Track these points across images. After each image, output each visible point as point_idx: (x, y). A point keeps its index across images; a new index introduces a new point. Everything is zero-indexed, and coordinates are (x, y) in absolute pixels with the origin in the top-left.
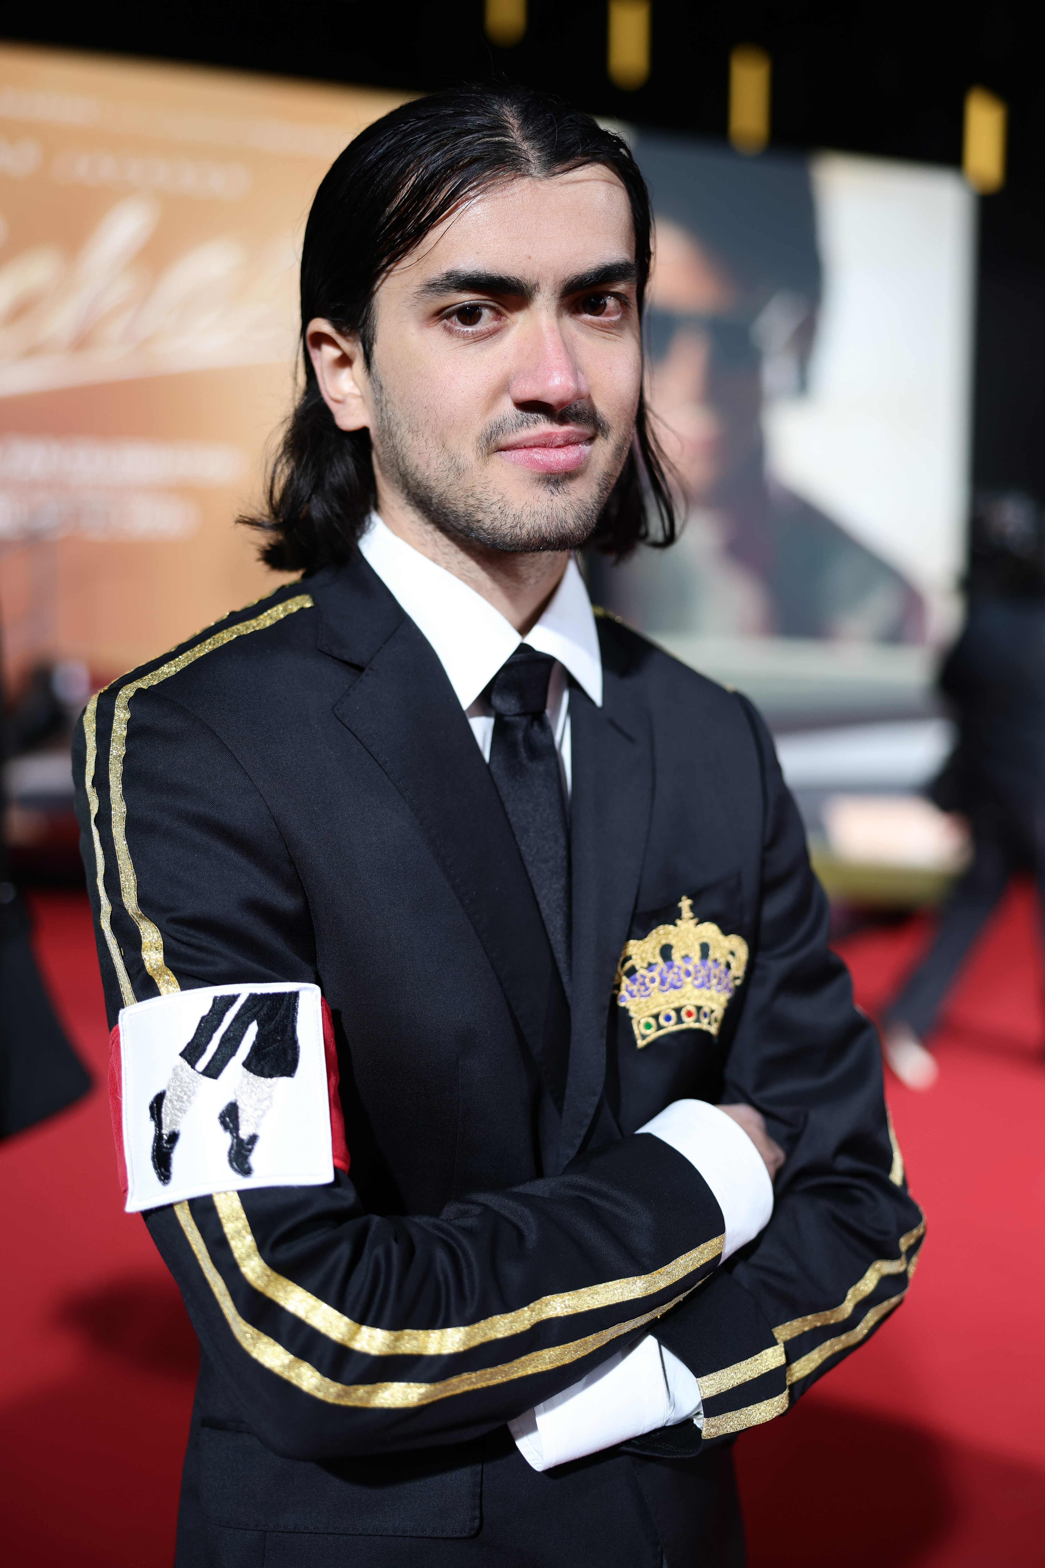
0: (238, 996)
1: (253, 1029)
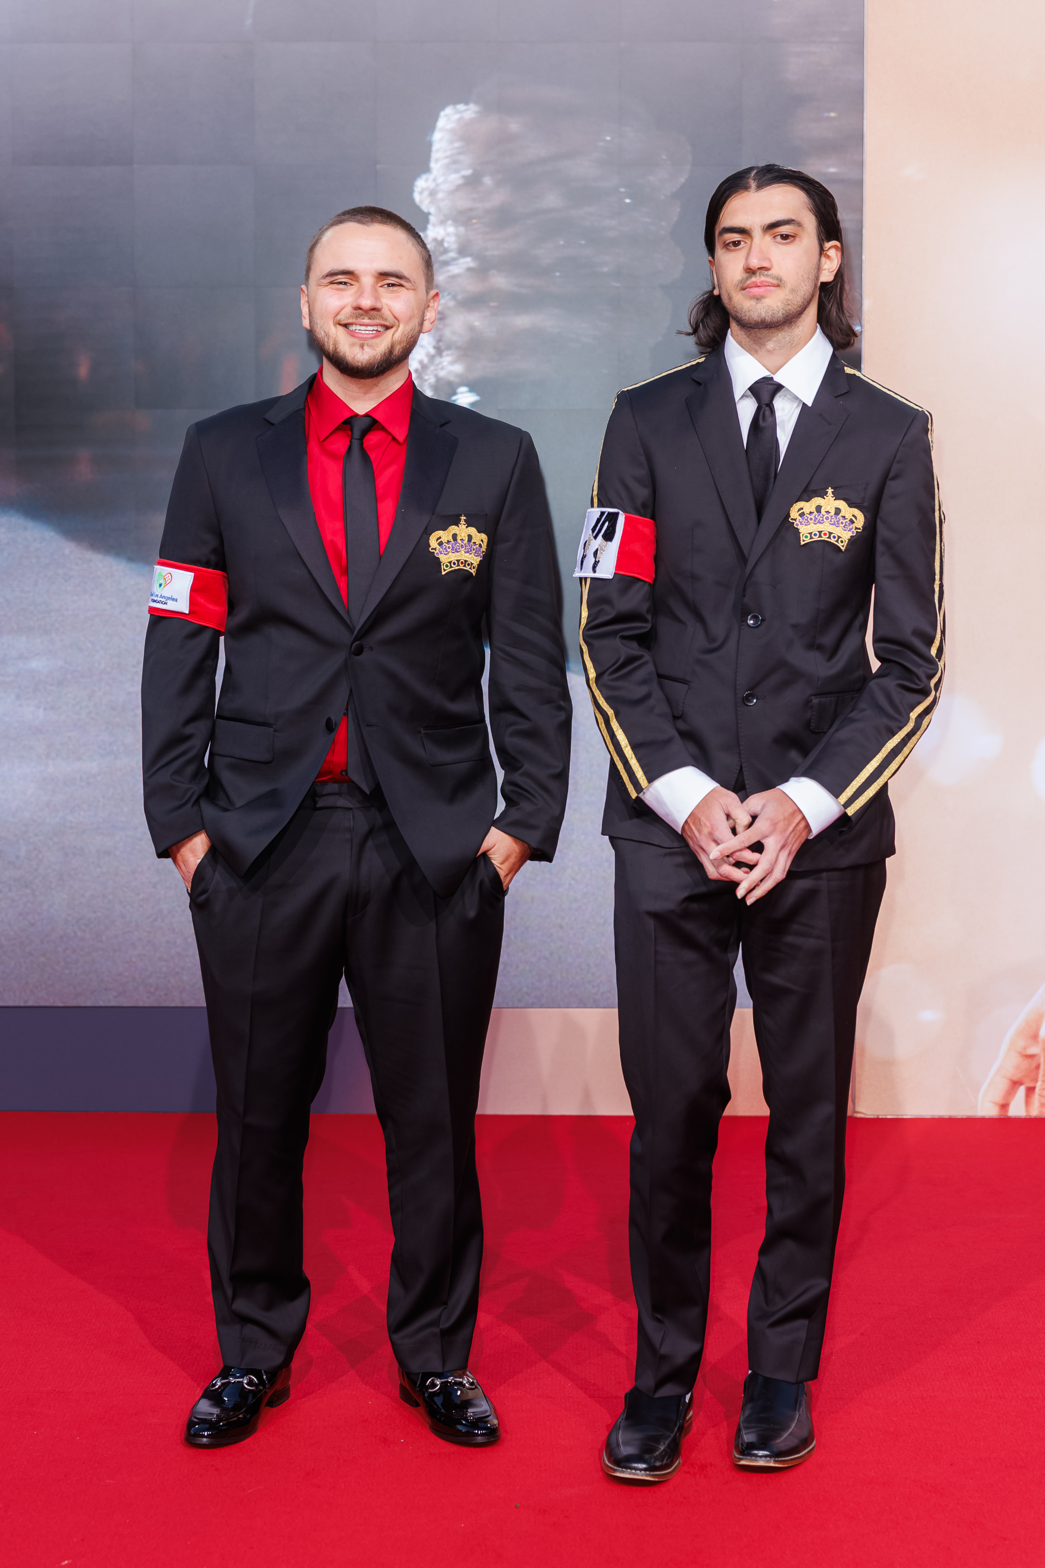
0: (606, 512)
1: (607, 524)
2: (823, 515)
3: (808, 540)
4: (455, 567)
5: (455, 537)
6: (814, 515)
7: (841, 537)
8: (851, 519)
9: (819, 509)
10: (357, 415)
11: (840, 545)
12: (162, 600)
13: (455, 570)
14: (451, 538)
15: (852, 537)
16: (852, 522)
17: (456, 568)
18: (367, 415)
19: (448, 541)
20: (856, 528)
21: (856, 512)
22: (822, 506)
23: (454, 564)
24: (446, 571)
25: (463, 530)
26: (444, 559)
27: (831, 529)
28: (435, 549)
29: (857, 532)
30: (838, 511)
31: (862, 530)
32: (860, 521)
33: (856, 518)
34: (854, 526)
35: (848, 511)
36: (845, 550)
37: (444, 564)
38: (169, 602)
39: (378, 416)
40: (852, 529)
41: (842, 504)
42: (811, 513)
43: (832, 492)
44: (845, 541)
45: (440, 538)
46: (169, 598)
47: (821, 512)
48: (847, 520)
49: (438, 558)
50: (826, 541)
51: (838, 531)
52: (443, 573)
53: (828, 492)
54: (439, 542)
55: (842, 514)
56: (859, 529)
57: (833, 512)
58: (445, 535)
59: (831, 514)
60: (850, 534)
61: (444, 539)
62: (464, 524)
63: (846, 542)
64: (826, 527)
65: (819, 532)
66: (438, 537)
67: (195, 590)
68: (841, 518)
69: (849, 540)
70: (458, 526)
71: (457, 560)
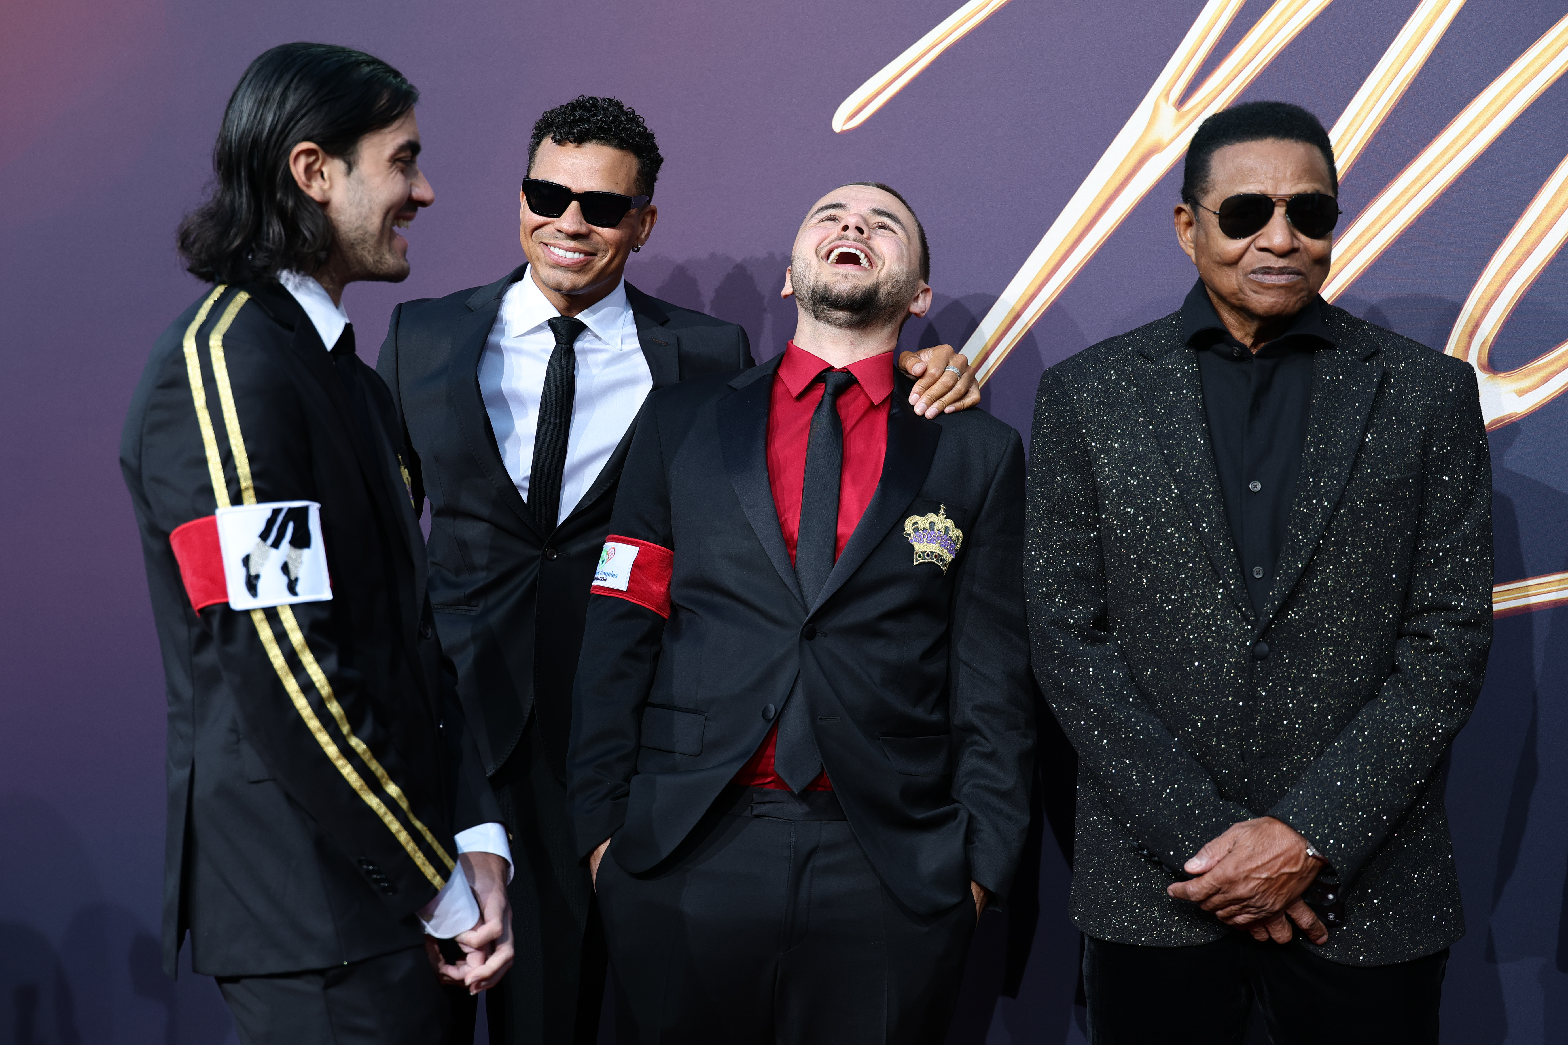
4: (928, 560)
5: (932, 524)
10: (832, 368)
12: (602, 576)
13: (928, 563)
14: (927, 526)
17: (930, 560)
18: (845, 370)
19: (924, 528)
23: (928, 555)
24: (919, 562)
25: (941, 521)
26: (919, 547)
28: (909, 535)
37: (917, 553)
38: (609, 578)
39: (857, 374)
45: (916, 523)
46: (608, 574)
49: (912, 546)
52: (915, 563)
54: (915, 528)
58: (921, 521)
61: (921, 526)
62: (943, 515)
66: (914, 521)
67: (637, 566)
70: (937, 515)
71: (931, 552)
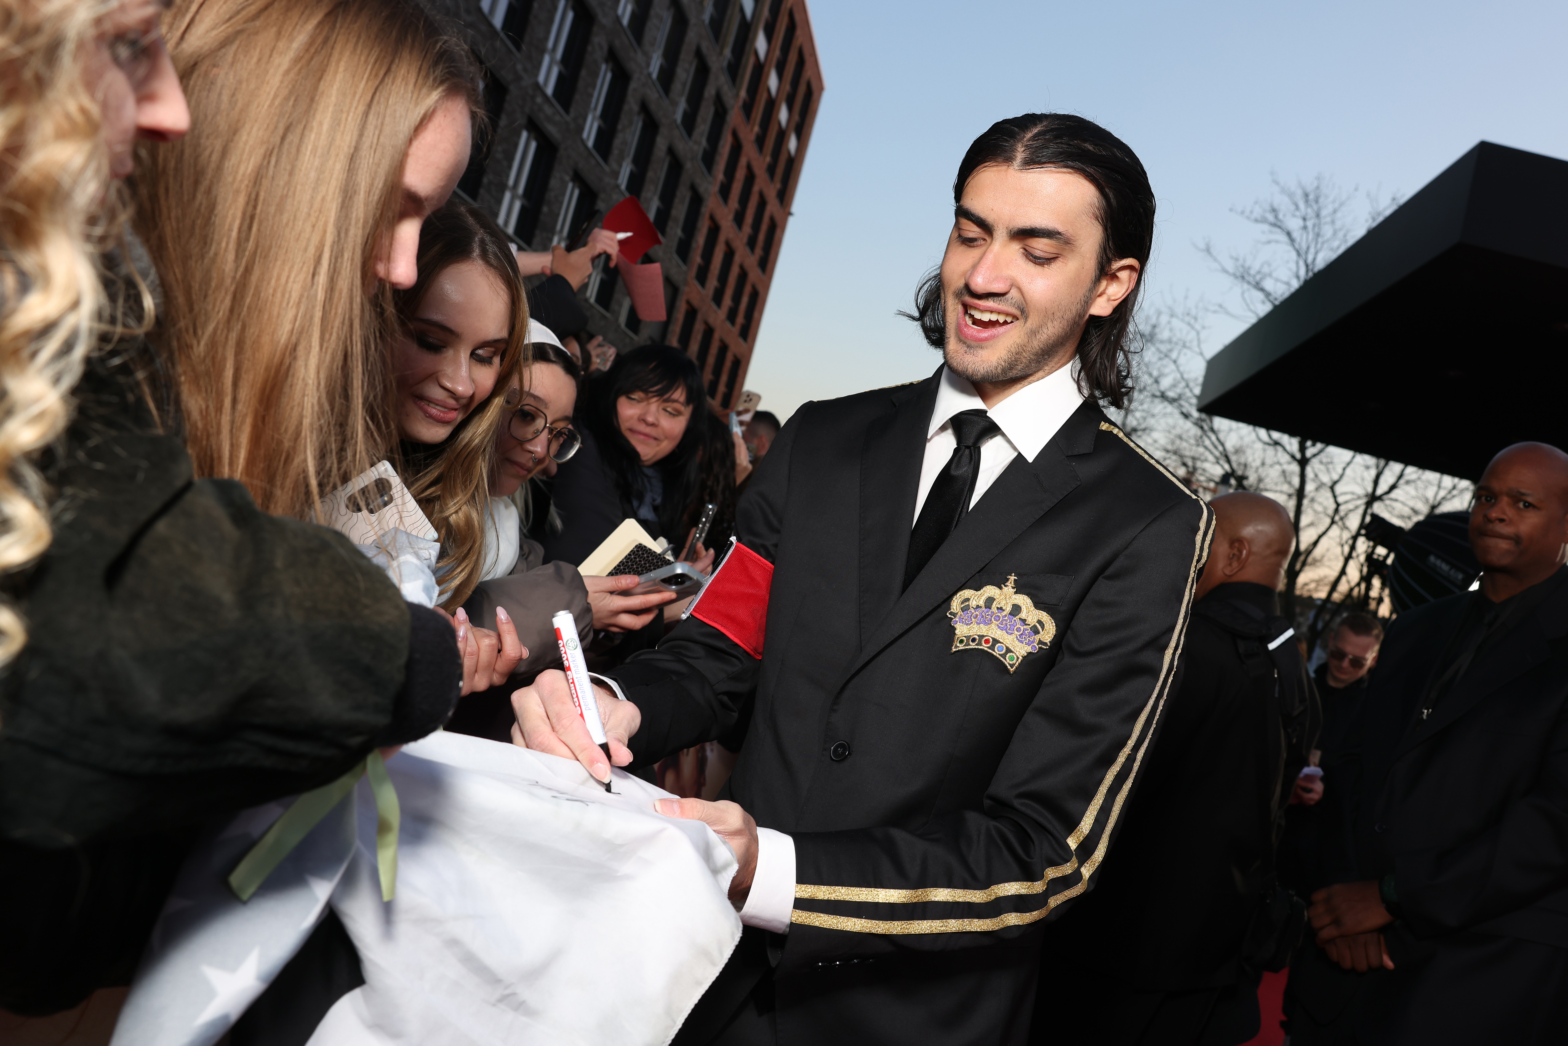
2: (993, 613)
3: (961, 647)
6: (980, 610)
7: (1012, 652)
8: (1035, 626)
9: (990, 601)
11: (1007, 662)
15: (1029, 654)
16: (1036, 631)
20: (1040, 642)
21: (1045, 617)
22: (995, 599)
27: (998, 634)
29: (1039, 648)
30: (1016, 609)
31: (1050, 647)
32: (1049, 633)
33: (1043, 627)
34: (1037, 637)
35: (1031, 613)
36: (1015, 672)
40: (1033, 642)
41: (1024, 601)
42: (978, 607)
43: (1015, 580)
44: (1018, 658)
47: (990, 609)
48: (1028, 627)
50: (987, 651)
51: (1009, 640)
53: (1009, 578)
55: (1023, 615)
56: (1045, 644)
57: (1009, 609)
59: (1004, 613)
60: (1029, 649)
63: (1020, 660)
64: (993, 631)
65: (978, 636)
68: (1018, 621)
69: (1024, 657)
